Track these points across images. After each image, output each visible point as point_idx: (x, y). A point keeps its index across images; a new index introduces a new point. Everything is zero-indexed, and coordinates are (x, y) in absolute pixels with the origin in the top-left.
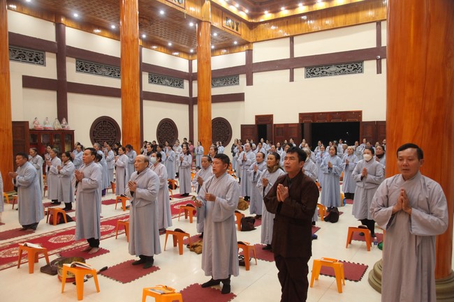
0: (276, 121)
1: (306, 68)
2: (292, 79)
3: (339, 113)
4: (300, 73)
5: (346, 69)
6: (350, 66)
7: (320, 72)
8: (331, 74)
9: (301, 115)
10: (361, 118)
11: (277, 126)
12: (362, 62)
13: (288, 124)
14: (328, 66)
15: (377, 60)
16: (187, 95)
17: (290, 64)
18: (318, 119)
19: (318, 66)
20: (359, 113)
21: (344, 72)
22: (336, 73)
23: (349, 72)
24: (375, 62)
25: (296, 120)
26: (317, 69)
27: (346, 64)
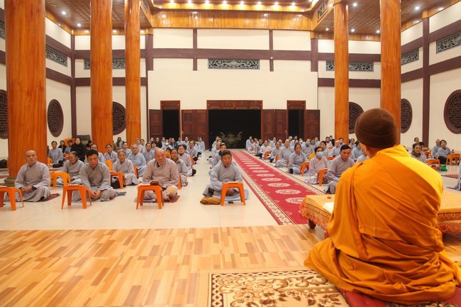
0: (183, 107)
1: (210, 59)
2: (195, 68)
3: (243, 101)
4: (203, 63)
5: (245, 65)
6: (248, 63)
7: (222, 65)
8: (232, 67)
9: (208, 102)
10: (261, 106)
11: (185, 112)
12: (258, 60)
13: (196, 110)
14: (230, 60)
15: (270, 60)
16: (69, 74)
17: (194, 54)
18: (224, 106)
19: (220, 59)
20: (260, 103)
21: (243, 67)
22: (236, 67)
23: (247, 68)
24: (268, 61)
25: (204, 107)
26: (220, 62)
27: (245, 60)
